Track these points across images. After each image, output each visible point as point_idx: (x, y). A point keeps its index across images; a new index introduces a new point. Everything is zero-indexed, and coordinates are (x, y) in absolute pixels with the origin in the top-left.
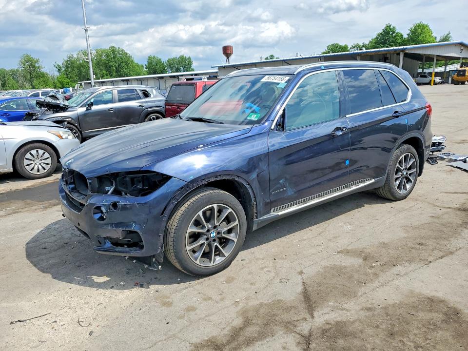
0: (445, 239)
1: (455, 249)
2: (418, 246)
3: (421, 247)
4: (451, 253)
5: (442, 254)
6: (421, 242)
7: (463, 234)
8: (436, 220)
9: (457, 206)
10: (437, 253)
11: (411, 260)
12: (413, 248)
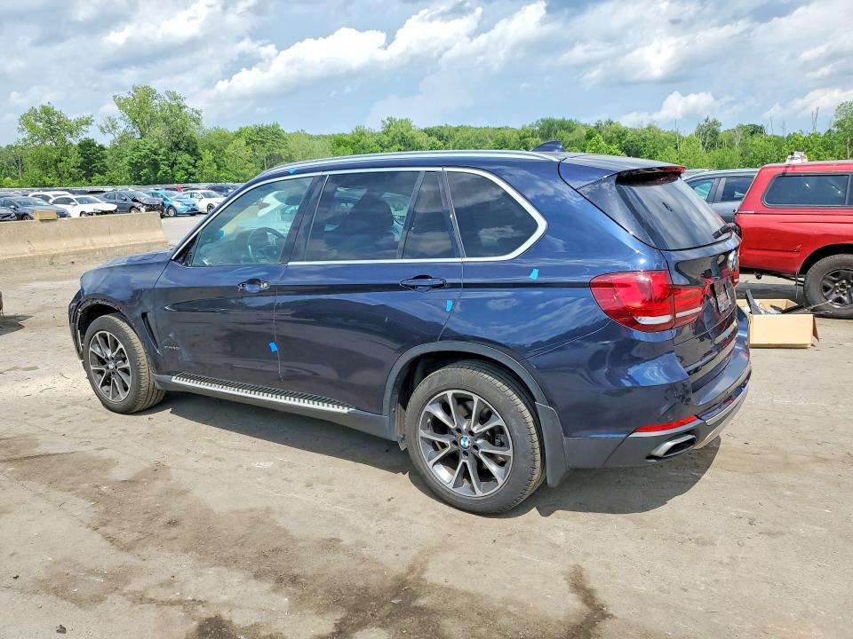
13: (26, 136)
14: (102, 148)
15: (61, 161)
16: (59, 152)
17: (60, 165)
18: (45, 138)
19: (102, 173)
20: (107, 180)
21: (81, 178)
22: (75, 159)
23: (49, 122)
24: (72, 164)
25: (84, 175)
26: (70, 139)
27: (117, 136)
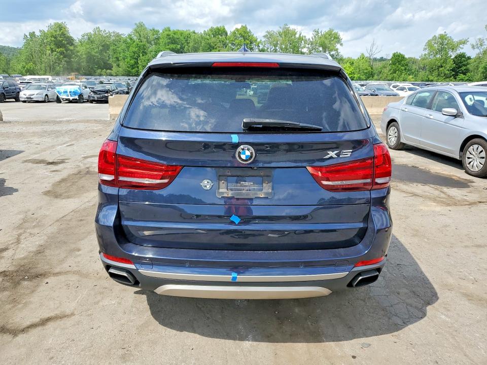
0: (62, 229)
1: (55, 224)
2: (83, 218)
3: (81, 219)
4: (58, 221)
5: (65, 218)
6: (82, 222)
7: (46, 238)
8: (73, 246)
9: (47, 280)
10: (68, 218)
11: (85, 209)
12: (87, 216)
13: (427, 53)
14: (469, 58)
15: (442, 67)
16: (442, 61)
17: (441, 69)
18: (437, 54)
19: (464, 74)
20: (467, 78)
21: (451, 77)
22: (450, 65)
23: (442, 44)
24: (448, 68)
25: (453, 75)
26: (451, 53)
27: (481, 50)
